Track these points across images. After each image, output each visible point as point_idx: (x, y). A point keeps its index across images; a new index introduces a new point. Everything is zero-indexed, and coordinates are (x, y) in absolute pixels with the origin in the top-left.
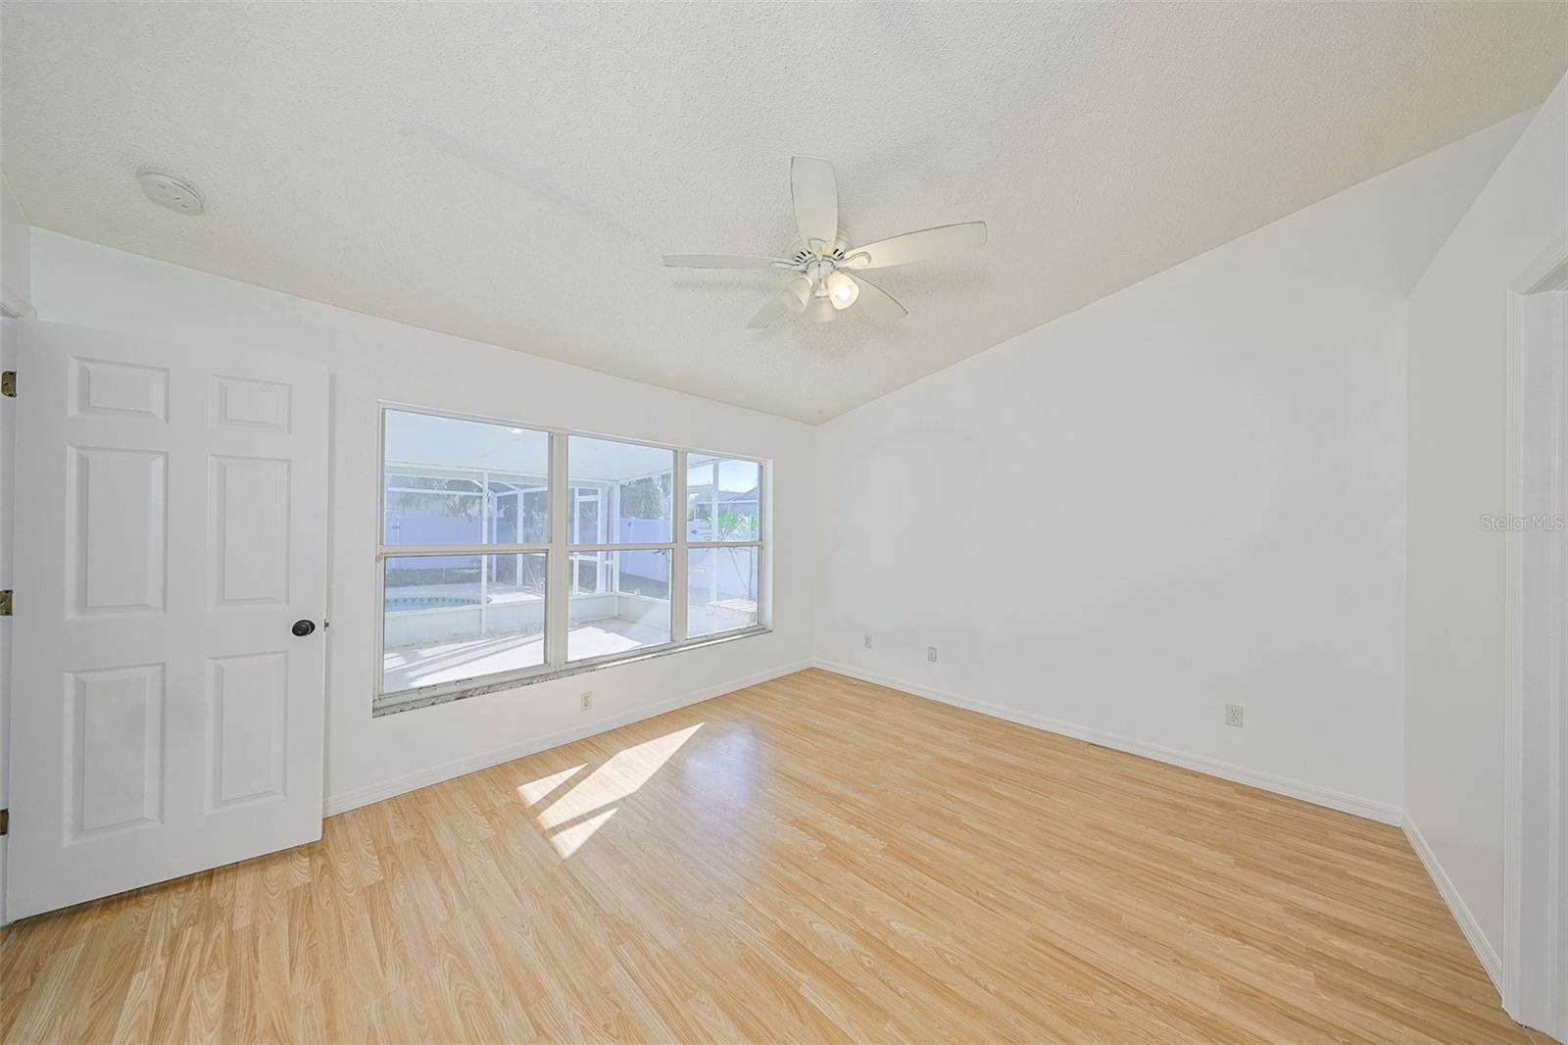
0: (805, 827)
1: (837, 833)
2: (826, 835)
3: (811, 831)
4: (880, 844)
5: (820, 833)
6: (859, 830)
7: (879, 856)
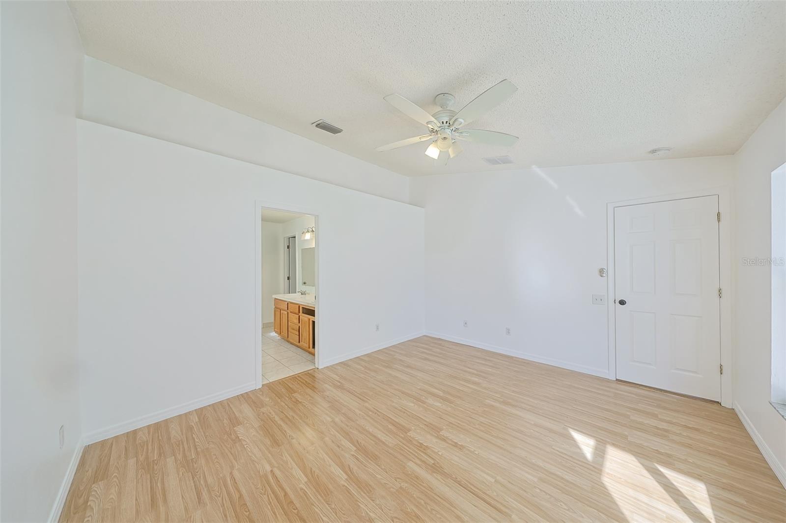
0: (453, 444)
1: (435, 440)
2: (440, 439)
3: (450, 442)
4: (411, 434)
5: (444, 440)
6: (422, 442)
7: (413, 428)
